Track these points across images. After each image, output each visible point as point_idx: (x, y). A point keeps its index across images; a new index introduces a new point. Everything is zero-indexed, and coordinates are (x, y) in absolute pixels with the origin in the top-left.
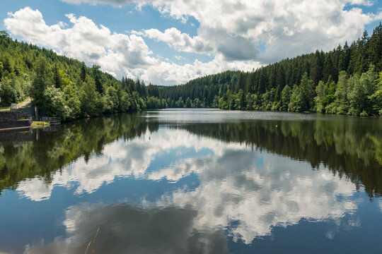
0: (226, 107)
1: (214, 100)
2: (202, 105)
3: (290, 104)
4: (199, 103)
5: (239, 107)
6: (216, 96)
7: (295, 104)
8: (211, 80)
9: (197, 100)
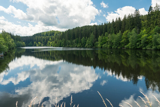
0: (57, 46)
1: (48, 43)
2: (42, 45)
3: (86, 45)
4: (40, 44)
5: (63, 46)
6: (49, 41)
7: (89, 45)
8: (45, 34)
9: (40, 43)
